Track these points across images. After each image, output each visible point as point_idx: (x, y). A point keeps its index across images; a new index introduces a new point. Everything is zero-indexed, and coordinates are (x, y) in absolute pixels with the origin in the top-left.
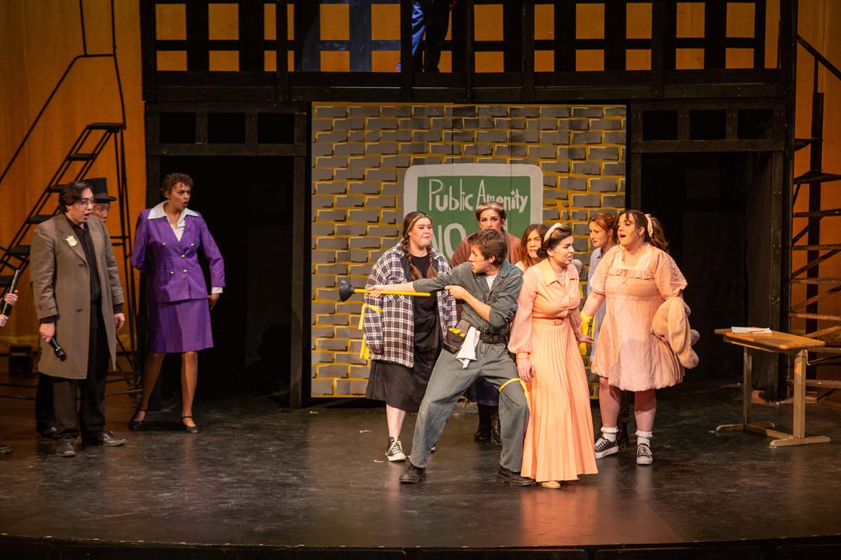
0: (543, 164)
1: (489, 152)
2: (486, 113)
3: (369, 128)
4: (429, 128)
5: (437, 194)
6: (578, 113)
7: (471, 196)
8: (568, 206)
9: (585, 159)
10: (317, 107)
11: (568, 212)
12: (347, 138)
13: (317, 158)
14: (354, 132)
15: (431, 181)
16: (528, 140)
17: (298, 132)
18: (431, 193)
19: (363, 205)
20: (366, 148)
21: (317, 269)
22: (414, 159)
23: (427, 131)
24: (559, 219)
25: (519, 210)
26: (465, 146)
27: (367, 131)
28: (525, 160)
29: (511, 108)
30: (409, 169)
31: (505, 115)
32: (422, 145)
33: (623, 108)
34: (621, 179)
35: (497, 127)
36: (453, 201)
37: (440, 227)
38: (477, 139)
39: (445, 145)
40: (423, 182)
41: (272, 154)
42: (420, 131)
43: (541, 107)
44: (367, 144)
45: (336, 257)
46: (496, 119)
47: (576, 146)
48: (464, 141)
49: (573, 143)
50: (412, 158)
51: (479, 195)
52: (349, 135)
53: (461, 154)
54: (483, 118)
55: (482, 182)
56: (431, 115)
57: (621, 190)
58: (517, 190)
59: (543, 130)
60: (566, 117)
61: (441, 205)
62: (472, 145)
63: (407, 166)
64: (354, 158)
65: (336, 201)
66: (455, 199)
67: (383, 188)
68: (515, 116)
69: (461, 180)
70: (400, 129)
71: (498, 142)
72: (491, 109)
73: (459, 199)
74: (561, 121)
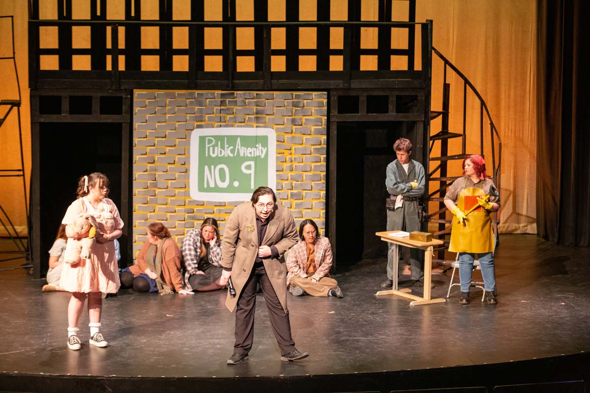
0: (276, 128)
1: (243, 121)
2: (241, 97)
3: (169, 106)
5: (211, 146)
6: (298, 97)
7: (232, 147)
8: (291, 154)
9: (301, 125)
10: (137, 92)
11: (291, 158)
12: (156, 112)
13: (137, 124)
14: (160, 108)
15: (207, 138)
16: (267, 113)
17: (124, 108)
18: (207, 146)
19: (165, 153)
20: (167, 118)
21: (136, 192)
22: (197, 125)
23: (205, 107)
24: (286, 161)
25: (261, 156)
26: (229, 116)
27: (168, 108)
28: (265, 125)
29: (257, 94)
30: (194, 131)
31: (253, 98)
32: (202, 116)
33: (325, 94)
34: (324, 138)
35: (248, 105)
36: (221, 152)
37: (213, 167)
38: (236, 113)
39: (215, 117)
40: (202, 139)
41: (109, 121)
42: (200, 107)
43: (275, 93)
44: (168, 116)
45: (149, 185)
46: (247, 100)
47: (297, 117)
48: (228, 114)
49: (295, 115)
50: (196, 124)
51: (237, 147)
52: (157, 110)
53: (225, 122)
54: (239, 100)
55: (239, 139)
56: (207, 98)
57: (324, 144)
58: (260, 144)
59: (277, 107)
60: (290, 99)
61: (214, 153)
62: (233, 116)
63: (192, 129)
64: (159, 124)
65: (148, 151)
66: (222, 150)
67: (177, 143)
68: (259, 99)
69: (226, 138)
70: (188, 107)
71: (249, 114)
72: (244, 94)
73: (224, 150)
74: (287, 102)
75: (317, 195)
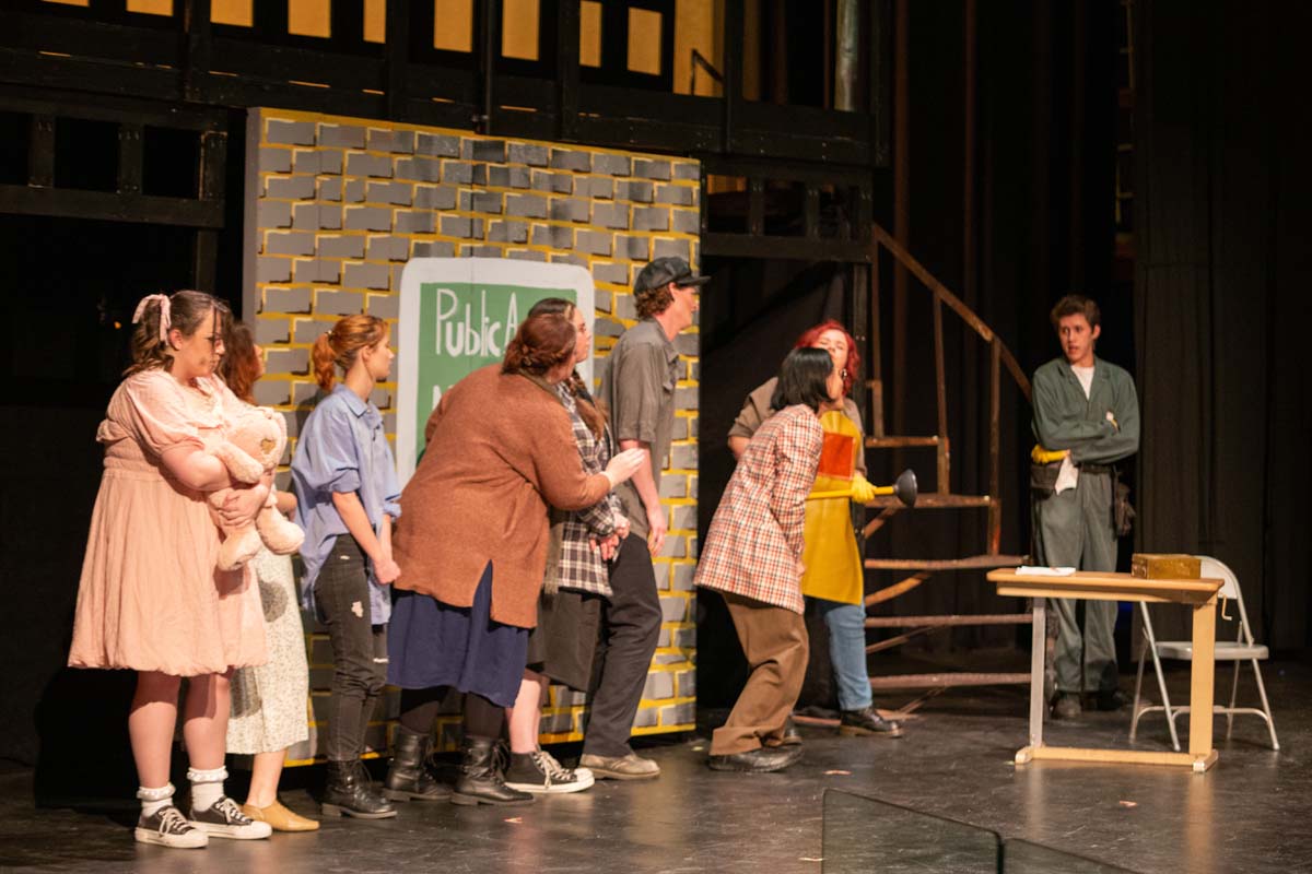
0: (595, 265)
1: (522, 238)
2: (520, 157)
3: (350, 172)
4: (438, 182)
5: (449, 320)
6: (641, 169)
7: (497, 325)
10: (269, 119)
12: (315, 192)
13: (268, 232)
14: (326, 179)
15: (440, 291)
16: (575, 218)
17: (206, 173)
18: (440, 317)
20: (345, 216)
22: (417, 244)
23: (435, 186)
26: (491, 221)
27: (347, 180)
28: (571, 256)
29: (554, 152)
30: (409, 264)
31: (545, 163)
32: (428, 215)
33: (693, 166)
35: (536, 188)
36: (472, 336)
38: (507, 212)
39: (460, 218)
40: (428, 291)
41: (167, 220)
42: (425, 185)
43: (595, 152)
44: (347, 207)
46: (533, 170)
47: (639, 234)
48: (489, 212)
49: (634, 228)
50: (413, 242)
51: (510, 325)
52: (318, 185)
53: (483, 239)
54: (515, 166)
55: (514, 297)
56: (443, 153)
59: (597, 198)
60: (624, 176)
61: (454, 343)
62: (499, 221)
63: (405, 258)
64: (325, 236)
65: (295, 329)
66: (474, 333)
67: (367, 305)
68: (558, 168)
69: (484, 292)
70: (398, 180)
71: (535, 218)
72: (527, 149)
73: (479, 333)
74: (619, 183)
75: (679, 484)
